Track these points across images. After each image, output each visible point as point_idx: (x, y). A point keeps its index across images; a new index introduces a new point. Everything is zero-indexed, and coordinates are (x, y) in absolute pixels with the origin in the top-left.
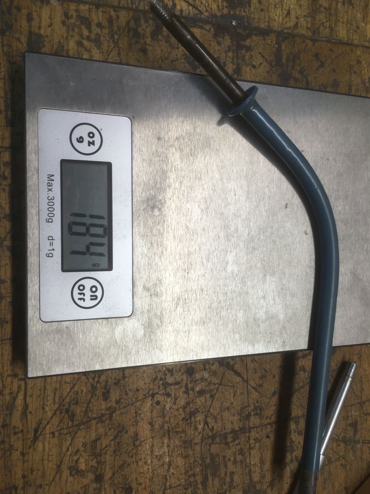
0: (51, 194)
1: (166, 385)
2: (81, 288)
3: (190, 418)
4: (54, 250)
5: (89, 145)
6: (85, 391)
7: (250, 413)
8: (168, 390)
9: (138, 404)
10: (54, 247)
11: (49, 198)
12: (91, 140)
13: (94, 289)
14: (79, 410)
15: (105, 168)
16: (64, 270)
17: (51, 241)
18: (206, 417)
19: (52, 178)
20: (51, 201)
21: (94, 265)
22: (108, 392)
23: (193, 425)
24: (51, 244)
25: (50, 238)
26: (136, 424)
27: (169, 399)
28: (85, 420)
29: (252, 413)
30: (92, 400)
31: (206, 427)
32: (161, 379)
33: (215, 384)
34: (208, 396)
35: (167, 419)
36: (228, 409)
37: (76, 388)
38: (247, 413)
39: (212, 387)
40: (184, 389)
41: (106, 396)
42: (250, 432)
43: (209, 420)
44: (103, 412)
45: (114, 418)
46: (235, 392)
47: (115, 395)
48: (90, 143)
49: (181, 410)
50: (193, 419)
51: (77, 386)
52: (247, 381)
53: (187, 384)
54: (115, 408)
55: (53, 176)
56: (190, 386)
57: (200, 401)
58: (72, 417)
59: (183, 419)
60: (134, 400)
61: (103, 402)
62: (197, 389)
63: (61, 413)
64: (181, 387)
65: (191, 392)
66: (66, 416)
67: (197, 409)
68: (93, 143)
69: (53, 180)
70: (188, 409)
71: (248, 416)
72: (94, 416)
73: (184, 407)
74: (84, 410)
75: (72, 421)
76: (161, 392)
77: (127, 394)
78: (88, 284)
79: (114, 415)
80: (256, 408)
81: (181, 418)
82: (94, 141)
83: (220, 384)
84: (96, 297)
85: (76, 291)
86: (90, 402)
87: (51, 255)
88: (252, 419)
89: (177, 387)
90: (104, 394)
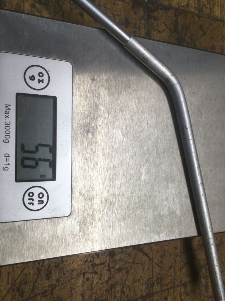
0: (8, 121)
1: (94, 265)
2: (31, 195)
3: (111, 289)
4: (9, 165)
5: (39, 83)
6: (32, 273)
7: (153, 283)
8: (95, 269)
9: (73, 281)
10: (9, 162)
11: (6, 123)
12: (41, 79)
13: (41, 196)
14: (27, 289)
15: (51, 101)
16: (17, 180)
17: (7, 158)
18: (123, 287)
19: (9, 107)
20: (8, 125)
21: (41, 176)
22: (50, 273)
23: (113, 294)
24: (7, 160)
25: (7, 155)
26: (71, 296)
27: (96, 276)
28: (32, 295)
29: (155, 283)
30: (38, 280)
31: (123, 295)
32: (91, 261)
33: (129, 263)
34: (124, 272)
35: (94, 291)
36: (138, 280)
37: (25, 272)
38: (152, 282)
39: (128, 265)
40: (107, 268)
41: (48, 276)
42: (153, 296)
43: (125, 290)
44: (46, 289)
45: (54, 293)
46: (143, 268)
47: (55, 275)
48: (40, 81)
49: (105, 284)
50: (113, 289)
51: (26, 269)
52: (152, 260)
53: (109, 264)
54: (56, 285)
55: (10, 105)
56: (111, 265)
57: (118, 276)
58: (22, 293)
59: (106, 290)
60: (70, 278)
61: (46, 281)
62: (117, 267)
63: (13, 291)
64: (105, 266)
65: (112, 270)
66: (17, 293)
67: (116, 282)
68: (42, 81)
69: (10, 109)
70: (110, 282)
71: (153, 285)
72: (39, 292)
73: (107, 281)
74: (31, 288)
75: (22, 297)
76: (90, 271)
77: (64, 274)
78: (36, 191)
79: (54, 290)
80: (158, 279)
81: (104, 289)
82: (43, 80)
83: (133, 263)
84: (43, 202)
85: (27, 197)
86: (36, 281)
87: (6, 169)
88: (155, 287)
89: (102, 266)
90: (47, 275)
